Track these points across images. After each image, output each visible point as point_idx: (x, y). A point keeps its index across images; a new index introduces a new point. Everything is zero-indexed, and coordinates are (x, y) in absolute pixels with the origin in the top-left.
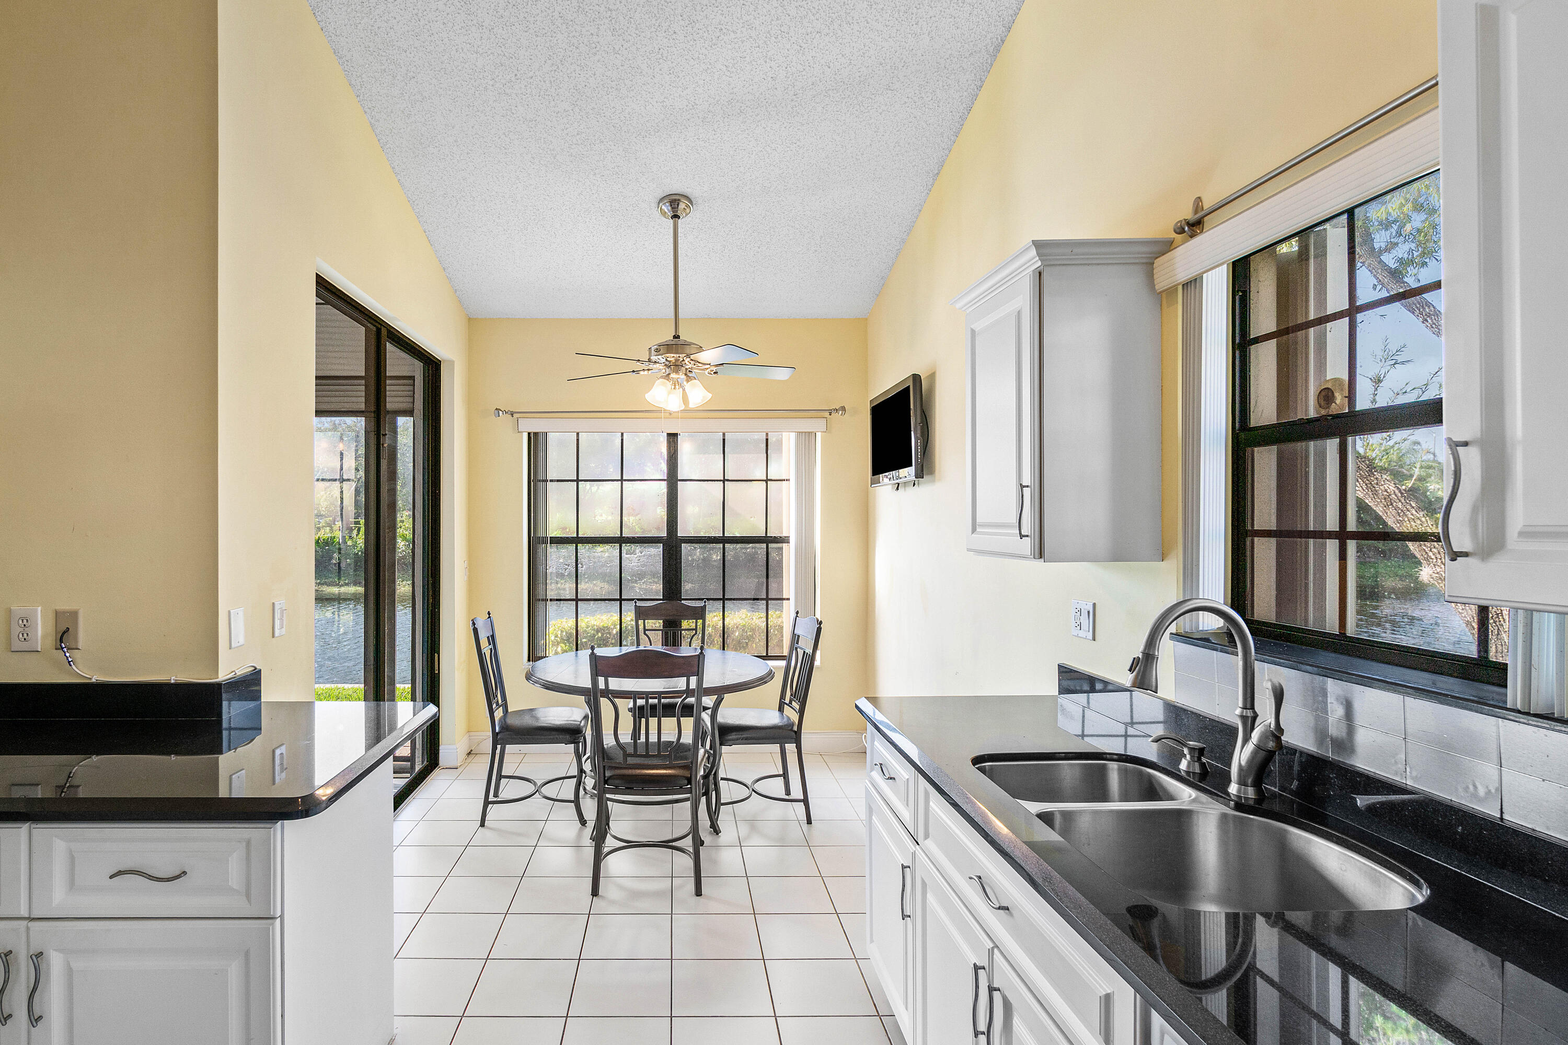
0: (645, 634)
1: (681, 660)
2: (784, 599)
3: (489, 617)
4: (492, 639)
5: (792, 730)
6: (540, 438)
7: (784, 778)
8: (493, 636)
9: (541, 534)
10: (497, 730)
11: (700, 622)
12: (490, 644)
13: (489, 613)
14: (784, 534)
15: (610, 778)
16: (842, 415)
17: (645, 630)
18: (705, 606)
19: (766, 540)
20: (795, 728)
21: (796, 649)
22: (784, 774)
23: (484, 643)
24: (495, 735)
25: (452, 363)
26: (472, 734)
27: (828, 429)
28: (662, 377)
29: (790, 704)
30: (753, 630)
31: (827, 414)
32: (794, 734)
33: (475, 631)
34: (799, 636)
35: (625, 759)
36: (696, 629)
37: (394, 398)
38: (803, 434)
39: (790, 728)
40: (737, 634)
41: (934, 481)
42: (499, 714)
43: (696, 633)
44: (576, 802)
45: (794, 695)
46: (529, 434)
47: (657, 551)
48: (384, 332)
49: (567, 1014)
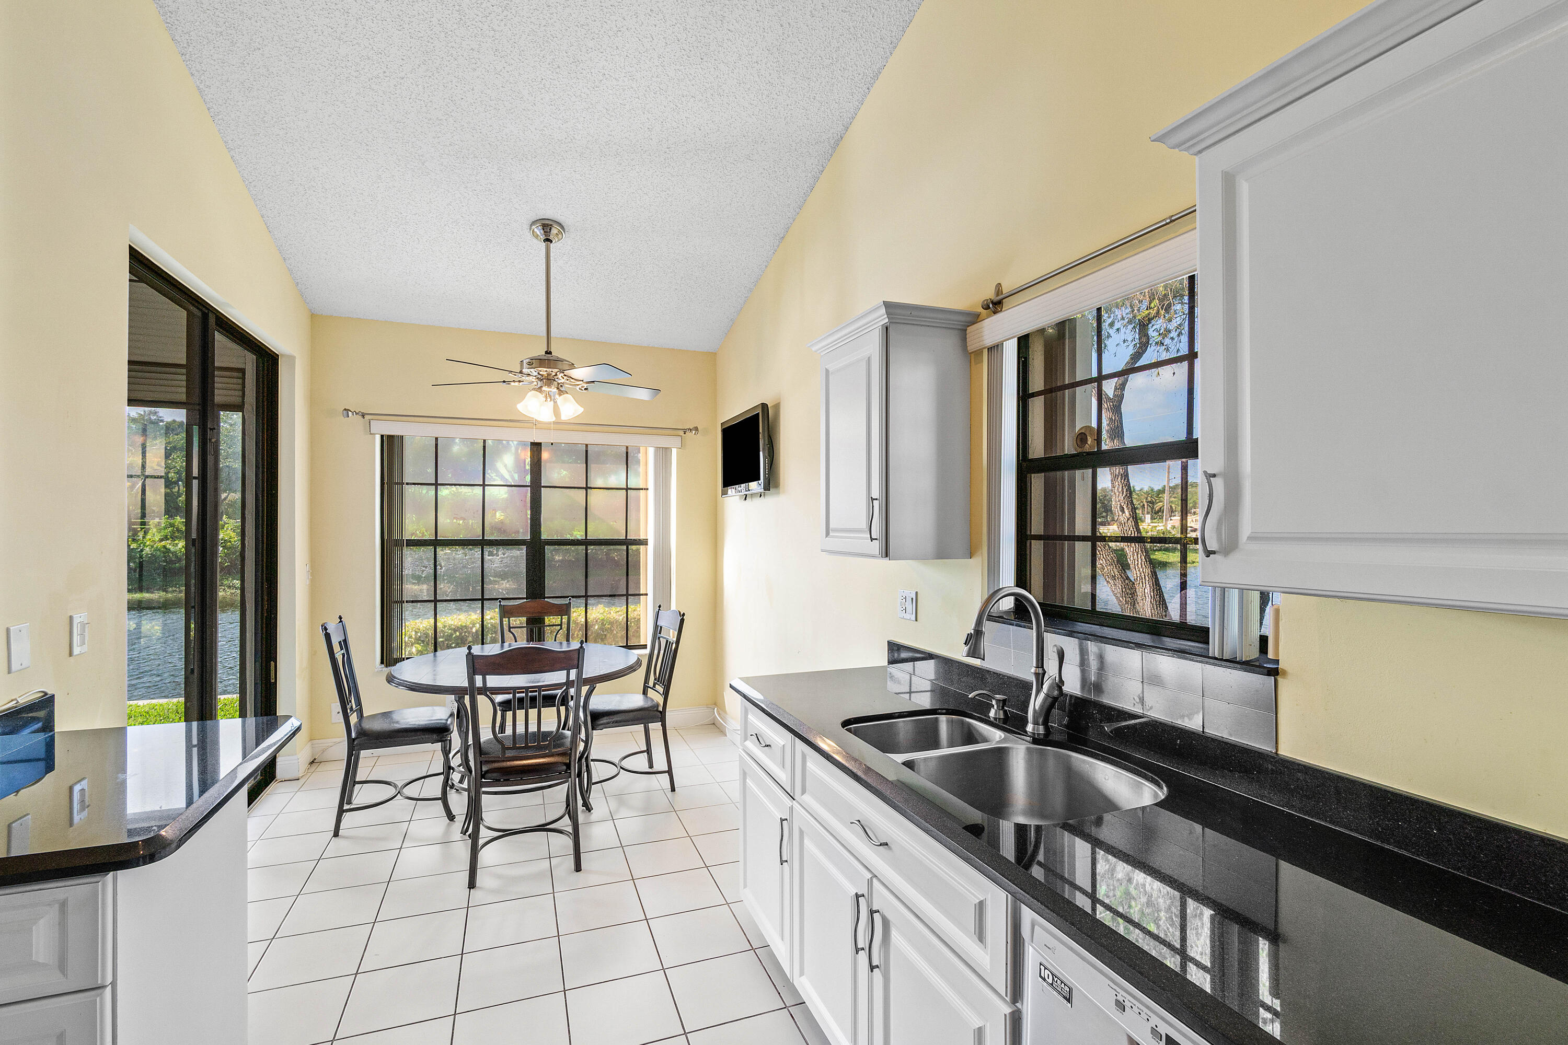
0: (510, 631)
1: (562, 655)
2: (642, 595)
3: (341, 621)
4: (344, 644)
5: (657, 710)
6: (396, 441)
7: (648, 753)
8: (345, 641)
9: (396, 536)
10: (353, 735)
11: (565, 618)
12: (342, 649)
13: (340, 618)
14: (642, 537)
15: (487, 772)
16: (695, 434)
17: (510, 628)
18: (570, 603)
19: (627, 542)
20: (661, 709)
21: (659, 638)
22: (648, 749)
23: (336, 648)
24: (351, 741)
25: (292, 358)
26: (315, 742)
27: (682, 446)
28: (534, 389)
29: (653, 688)
30: (611, 623)
31: (681, 433)
32: (659, 714)
33: (328, 637)
34: (661, 627)
35: (504, 753)
36: (561, 625)
37: (222, 391)
38: (661, 449)
39: (655, 709)
40: (596, 627)
41: (778, 493)
42: (354, 719)
43: (561, 629)
44: (444, 799)
45: (658, 680)
46: (382, 436)
47: (520, 553)
48: (212, 320)
49: (455, 1012)
